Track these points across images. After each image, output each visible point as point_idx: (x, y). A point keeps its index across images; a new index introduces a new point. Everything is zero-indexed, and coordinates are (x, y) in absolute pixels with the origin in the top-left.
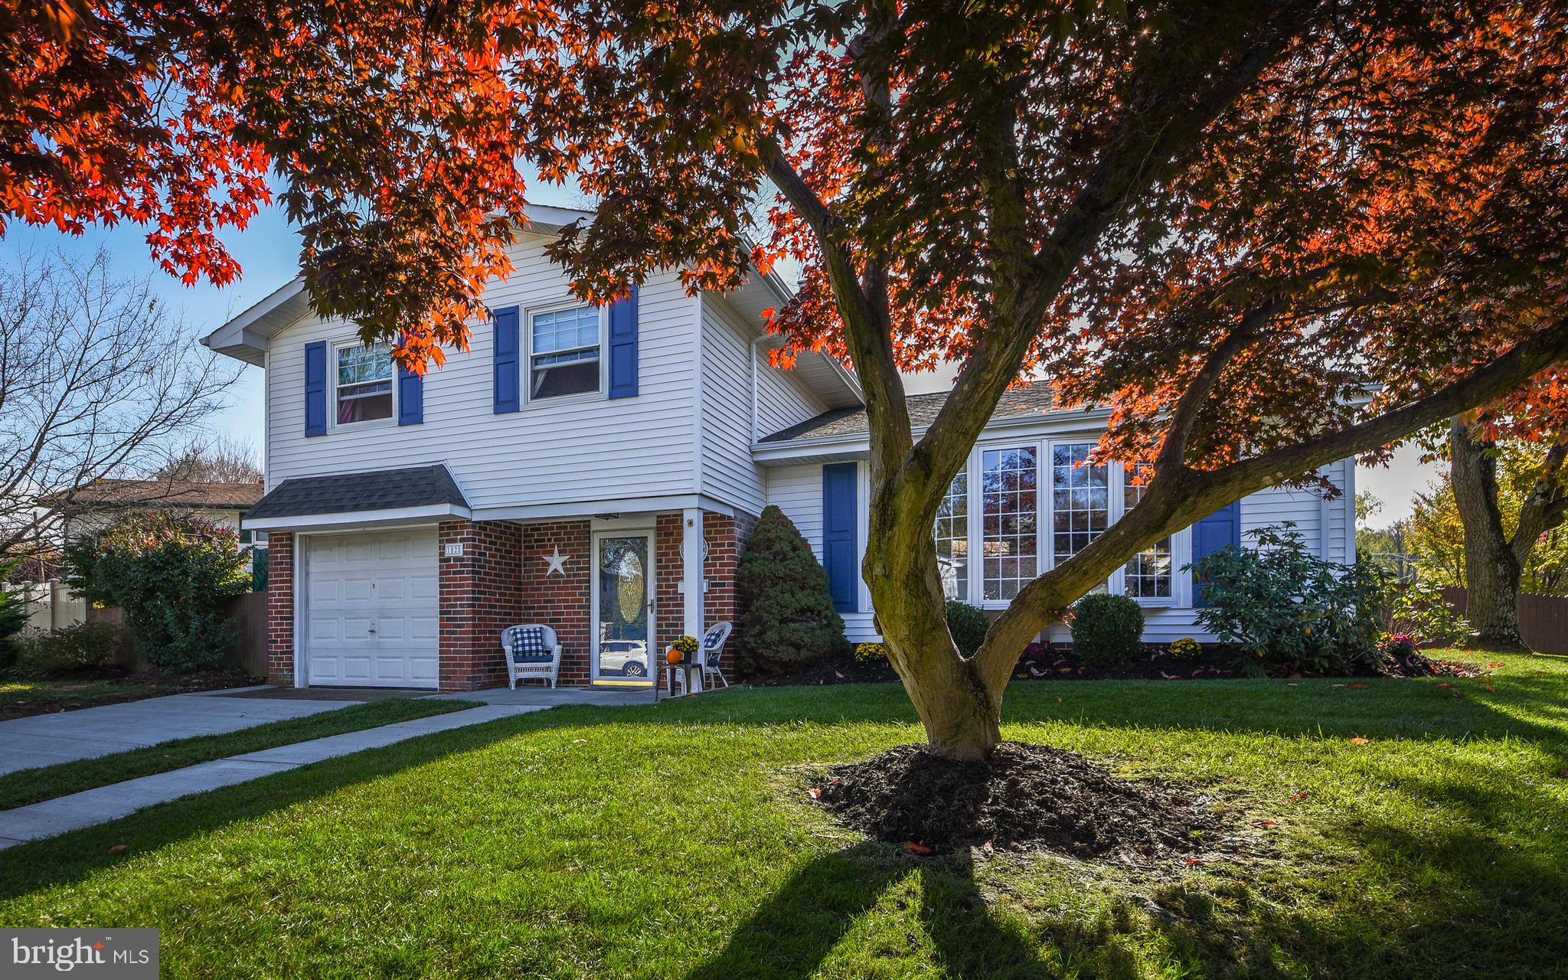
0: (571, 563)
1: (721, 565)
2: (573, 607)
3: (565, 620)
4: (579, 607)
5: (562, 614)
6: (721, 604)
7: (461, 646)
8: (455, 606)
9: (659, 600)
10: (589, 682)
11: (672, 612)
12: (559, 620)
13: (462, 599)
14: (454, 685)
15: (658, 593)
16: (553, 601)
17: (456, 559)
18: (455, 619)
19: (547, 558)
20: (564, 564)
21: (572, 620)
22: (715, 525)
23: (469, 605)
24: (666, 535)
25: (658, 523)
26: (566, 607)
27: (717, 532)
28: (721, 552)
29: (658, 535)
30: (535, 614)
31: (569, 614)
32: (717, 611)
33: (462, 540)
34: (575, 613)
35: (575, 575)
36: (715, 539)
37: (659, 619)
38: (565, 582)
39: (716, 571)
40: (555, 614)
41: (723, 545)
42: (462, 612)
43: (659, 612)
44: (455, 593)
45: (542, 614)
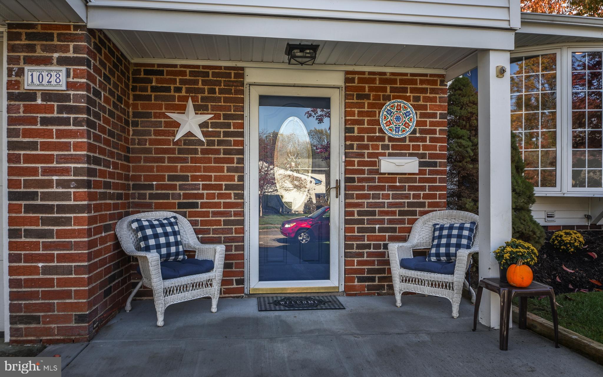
0: (214, 125)
1: (432, 140)
2: (219, 187)
3: (203, 205)
4: (228, 187)
5: (201, 196)
6: (431, 188)
7: (61, 258)
8: (48, 184)
9: (347, 180)
10: (242, 290)
11: (367, 197)
12: (195, 205)
13: (66, 171)
14: (49, 332)
15: (347, 171)
16: (185, 178)
17: (48, 96)
18: (49, 209)
19: (175, 116)
20: (202, 125)
21: (217, 205)
22: (424, 91)
23: (80, 184)
24: (359, 97)
25: (347, 80)
26: (205, 187)
27: (426, 99)
28: (432, 124)
29: (347, 97)
30: (152, 196)
31: (212, 196)
32: (426, 196)
33: (61, 62)
34: (220, 196)
35: (220, 143)
36: (425, 107)
37: (347, 205)
38: (204, 152)
39: (425, 148)
40: (186, 196)
41: (434, 115)
42: (66, 196)
43: (346, 196)
44: (49, 159)
45: (167, 196)
